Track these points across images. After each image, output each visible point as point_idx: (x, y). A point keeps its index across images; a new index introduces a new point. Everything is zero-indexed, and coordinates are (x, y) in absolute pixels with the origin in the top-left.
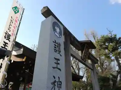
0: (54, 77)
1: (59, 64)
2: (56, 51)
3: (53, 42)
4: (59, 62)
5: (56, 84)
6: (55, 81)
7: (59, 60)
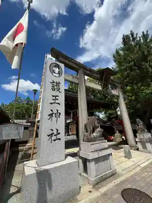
0: (52, 110)
1: (57, 99)
2: (55, 89)
3: (51, 83)
4: (57, 98)
5: (54, 115)
6: (53, 113)
7: (58, 96)
